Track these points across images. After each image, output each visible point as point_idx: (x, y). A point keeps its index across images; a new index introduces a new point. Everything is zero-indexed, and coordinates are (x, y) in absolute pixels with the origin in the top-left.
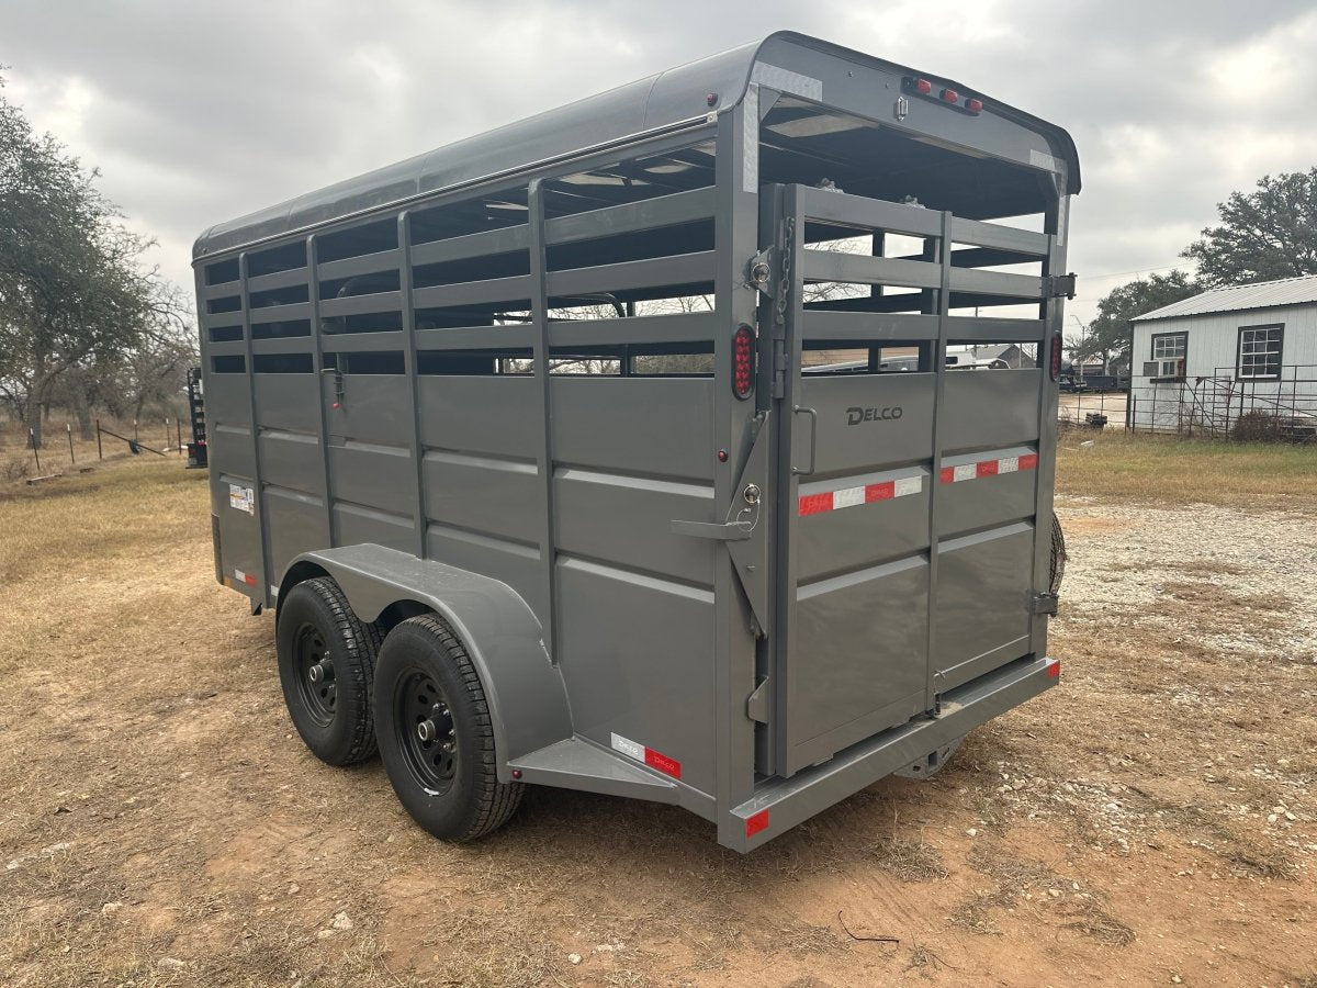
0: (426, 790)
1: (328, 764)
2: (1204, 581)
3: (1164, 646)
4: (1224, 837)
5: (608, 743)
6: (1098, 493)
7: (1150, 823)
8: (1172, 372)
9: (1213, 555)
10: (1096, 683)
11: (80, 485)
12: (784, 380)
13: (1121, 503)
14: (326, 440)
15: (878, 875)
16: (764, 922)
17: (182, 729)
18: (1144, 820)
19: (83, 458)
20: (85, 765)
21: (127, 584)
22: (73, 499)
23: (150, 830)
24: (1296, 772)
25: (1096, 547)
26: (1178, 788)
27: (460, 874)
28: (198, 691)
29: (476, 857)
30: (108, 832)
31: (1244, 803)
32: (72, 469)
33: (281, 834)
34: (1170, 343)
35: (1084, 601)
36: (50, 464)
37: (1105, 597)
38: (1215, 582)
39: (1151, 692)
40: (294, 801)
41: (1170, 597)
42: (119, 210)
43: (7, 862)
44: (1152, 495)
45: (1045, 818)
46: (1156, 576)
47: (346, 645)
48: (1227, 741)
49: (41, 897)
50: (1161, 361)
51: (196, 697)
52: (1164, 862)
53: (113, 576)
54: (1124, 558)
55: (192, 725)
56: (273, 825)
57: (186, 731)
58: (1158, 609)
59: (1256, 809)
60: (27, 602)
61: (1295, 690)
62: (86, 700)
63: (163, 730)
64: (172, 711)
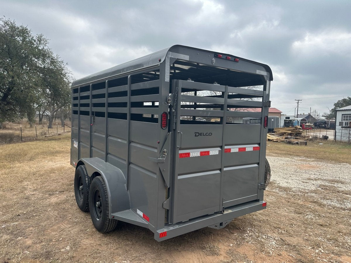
0: (97, 219)
1: (82, 211)
2: (332, 185)
3: (311, 202)
4: (299, 254)
5: (136, 211)
6: (316, 158)
7: (281, 248)
8: (348, 125)
9: (339, 178)
10: (287, 210)
11: (57, 138)
12: (175, 125)
13: (321, 161)
14: (91, 132)
15: (201, 253)
16: (167, 261)
17: (53, 199)
18: (280, 247)
19: (60, 131)
20: (29, 205)
21: (56, 163)
22: (53, 141)
23: (36, 222)
24: (331, 240)
25: (306, 173)
26: (294, 241)
27: (100, 240)
28: (60, 190)
29: (105, 237)
30: (27, 221)
31: (310, 246)
32: (56, 134)
33: (64, 226)
34: (347, 117)
35: (294, 187)
36: (52, 132)
37: (301, 187)
38: (335, 186)
39: (301, 214)
40: (70, 219)
41: (320, 189)
42: (71, 73)
43: (2, 225)
44: (331, 160)
45: (253, 244)
46: (319, 182)
47: (86, 182)
48: (316, 229)
49: (6, 234)
50: (344, 122)
51: (59, 192)
52: (280, 259)
53: (54, 161)
54: (312, 177)
55: (56, 198)
56: (63, 224)
57: (54, 200)
58: (315, 192)
59: (313, 248)
60: (32, 166)
61: (343, 217)
62: (35, 190)
63: (49, 199)
64: (53, 194)
